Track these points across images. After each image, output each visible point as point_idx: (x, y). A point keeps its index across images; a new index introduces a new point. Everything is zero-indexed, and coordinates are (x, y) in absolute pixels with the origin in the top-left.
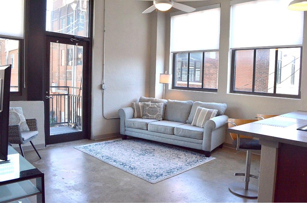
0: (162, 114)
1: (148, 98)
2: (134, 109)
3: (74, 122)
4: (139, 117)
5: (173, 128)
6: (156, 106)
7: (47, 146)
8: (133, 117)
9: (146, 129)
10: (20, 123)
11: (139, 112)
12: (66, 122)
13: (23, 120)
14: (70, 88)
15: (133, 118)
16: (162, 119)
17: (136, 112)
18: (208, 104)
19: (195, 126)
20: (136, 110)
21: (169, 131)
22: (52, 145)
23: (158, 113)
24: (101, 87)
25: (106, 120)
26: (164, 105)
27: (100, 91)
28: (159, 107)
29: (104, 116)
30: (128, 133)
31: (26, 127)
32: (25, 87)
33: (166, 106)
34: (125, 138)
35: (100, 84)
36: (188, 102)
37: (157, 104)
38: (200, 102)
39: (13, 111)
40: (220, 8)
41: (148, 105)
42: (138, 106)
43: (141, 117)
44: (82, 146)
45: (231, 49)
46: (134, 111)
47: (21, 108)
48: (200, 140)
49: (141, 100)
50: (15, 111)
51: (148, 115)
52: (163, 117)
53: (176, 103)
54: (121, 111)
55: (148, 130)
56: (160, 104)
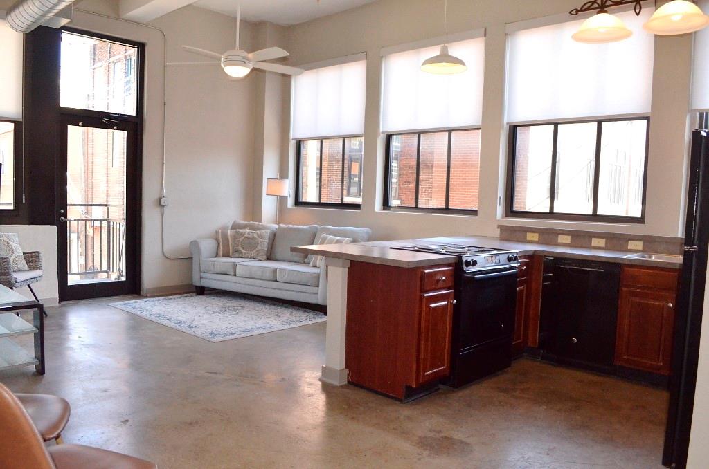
0: (266, 249)
1: (246, 222)
2: (217, 240)
3: (118, 268)
4: (227, 255)
5: (275, 270)
6: (256, 236)
7: (63, 303)
8: (217, 255)
9: (233, 273)
10: (14, 257)
11: (226, 246)
12: (103, 270)
13: (18, 253)
14: (110, 208)
15: (216, 257)
16: (265, 257)
17: (221, 247)
18: (341, 230)
19: (315, 266)
20: (221, 244)
21: (268, 275)
22: (71, 302)
23: (259, 248)
24: (159, 203)
25: (168, 261)
26: (270, 234)
27: (157, 210)
28: (260, 236)
29: (165, 253)
30: (205, 283)
31: (23, 263)
32: (24, 202)
33: (275, 235)
34: (201, 291)
35: (157, 197)
36: (310, 227)
37: (258, 231)
38: (329, 226)
39: (3, 238)
40: (366, 61)
41: (242, 234)
42: (225, 236)
43: (231, 254)
44: (121, 303)
45: (382, 133)
46: (219, 244)
47: (16, 235)
48: (314, 288)
49: (235, 226)
50: (6, 239)
51: (242, 251)
52: (269, 254)
53: (291, 229)
54: (195, 244)
55: (235, 275)
56: (264, 231)
